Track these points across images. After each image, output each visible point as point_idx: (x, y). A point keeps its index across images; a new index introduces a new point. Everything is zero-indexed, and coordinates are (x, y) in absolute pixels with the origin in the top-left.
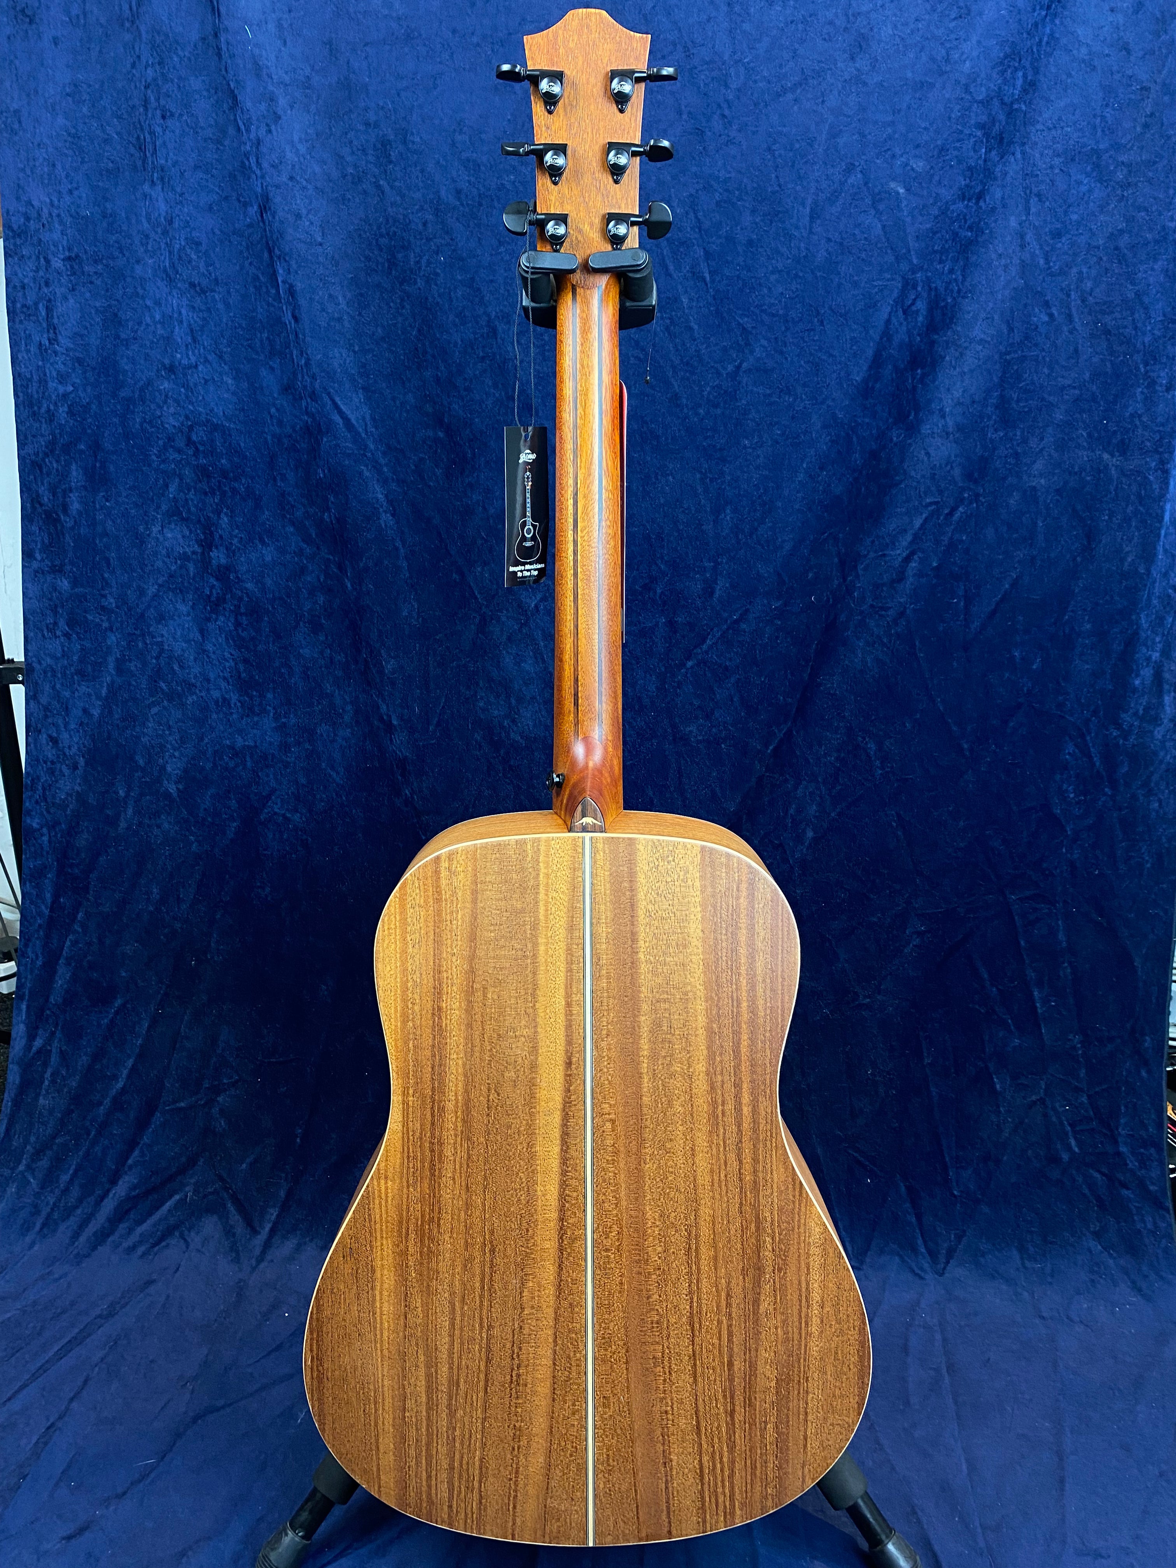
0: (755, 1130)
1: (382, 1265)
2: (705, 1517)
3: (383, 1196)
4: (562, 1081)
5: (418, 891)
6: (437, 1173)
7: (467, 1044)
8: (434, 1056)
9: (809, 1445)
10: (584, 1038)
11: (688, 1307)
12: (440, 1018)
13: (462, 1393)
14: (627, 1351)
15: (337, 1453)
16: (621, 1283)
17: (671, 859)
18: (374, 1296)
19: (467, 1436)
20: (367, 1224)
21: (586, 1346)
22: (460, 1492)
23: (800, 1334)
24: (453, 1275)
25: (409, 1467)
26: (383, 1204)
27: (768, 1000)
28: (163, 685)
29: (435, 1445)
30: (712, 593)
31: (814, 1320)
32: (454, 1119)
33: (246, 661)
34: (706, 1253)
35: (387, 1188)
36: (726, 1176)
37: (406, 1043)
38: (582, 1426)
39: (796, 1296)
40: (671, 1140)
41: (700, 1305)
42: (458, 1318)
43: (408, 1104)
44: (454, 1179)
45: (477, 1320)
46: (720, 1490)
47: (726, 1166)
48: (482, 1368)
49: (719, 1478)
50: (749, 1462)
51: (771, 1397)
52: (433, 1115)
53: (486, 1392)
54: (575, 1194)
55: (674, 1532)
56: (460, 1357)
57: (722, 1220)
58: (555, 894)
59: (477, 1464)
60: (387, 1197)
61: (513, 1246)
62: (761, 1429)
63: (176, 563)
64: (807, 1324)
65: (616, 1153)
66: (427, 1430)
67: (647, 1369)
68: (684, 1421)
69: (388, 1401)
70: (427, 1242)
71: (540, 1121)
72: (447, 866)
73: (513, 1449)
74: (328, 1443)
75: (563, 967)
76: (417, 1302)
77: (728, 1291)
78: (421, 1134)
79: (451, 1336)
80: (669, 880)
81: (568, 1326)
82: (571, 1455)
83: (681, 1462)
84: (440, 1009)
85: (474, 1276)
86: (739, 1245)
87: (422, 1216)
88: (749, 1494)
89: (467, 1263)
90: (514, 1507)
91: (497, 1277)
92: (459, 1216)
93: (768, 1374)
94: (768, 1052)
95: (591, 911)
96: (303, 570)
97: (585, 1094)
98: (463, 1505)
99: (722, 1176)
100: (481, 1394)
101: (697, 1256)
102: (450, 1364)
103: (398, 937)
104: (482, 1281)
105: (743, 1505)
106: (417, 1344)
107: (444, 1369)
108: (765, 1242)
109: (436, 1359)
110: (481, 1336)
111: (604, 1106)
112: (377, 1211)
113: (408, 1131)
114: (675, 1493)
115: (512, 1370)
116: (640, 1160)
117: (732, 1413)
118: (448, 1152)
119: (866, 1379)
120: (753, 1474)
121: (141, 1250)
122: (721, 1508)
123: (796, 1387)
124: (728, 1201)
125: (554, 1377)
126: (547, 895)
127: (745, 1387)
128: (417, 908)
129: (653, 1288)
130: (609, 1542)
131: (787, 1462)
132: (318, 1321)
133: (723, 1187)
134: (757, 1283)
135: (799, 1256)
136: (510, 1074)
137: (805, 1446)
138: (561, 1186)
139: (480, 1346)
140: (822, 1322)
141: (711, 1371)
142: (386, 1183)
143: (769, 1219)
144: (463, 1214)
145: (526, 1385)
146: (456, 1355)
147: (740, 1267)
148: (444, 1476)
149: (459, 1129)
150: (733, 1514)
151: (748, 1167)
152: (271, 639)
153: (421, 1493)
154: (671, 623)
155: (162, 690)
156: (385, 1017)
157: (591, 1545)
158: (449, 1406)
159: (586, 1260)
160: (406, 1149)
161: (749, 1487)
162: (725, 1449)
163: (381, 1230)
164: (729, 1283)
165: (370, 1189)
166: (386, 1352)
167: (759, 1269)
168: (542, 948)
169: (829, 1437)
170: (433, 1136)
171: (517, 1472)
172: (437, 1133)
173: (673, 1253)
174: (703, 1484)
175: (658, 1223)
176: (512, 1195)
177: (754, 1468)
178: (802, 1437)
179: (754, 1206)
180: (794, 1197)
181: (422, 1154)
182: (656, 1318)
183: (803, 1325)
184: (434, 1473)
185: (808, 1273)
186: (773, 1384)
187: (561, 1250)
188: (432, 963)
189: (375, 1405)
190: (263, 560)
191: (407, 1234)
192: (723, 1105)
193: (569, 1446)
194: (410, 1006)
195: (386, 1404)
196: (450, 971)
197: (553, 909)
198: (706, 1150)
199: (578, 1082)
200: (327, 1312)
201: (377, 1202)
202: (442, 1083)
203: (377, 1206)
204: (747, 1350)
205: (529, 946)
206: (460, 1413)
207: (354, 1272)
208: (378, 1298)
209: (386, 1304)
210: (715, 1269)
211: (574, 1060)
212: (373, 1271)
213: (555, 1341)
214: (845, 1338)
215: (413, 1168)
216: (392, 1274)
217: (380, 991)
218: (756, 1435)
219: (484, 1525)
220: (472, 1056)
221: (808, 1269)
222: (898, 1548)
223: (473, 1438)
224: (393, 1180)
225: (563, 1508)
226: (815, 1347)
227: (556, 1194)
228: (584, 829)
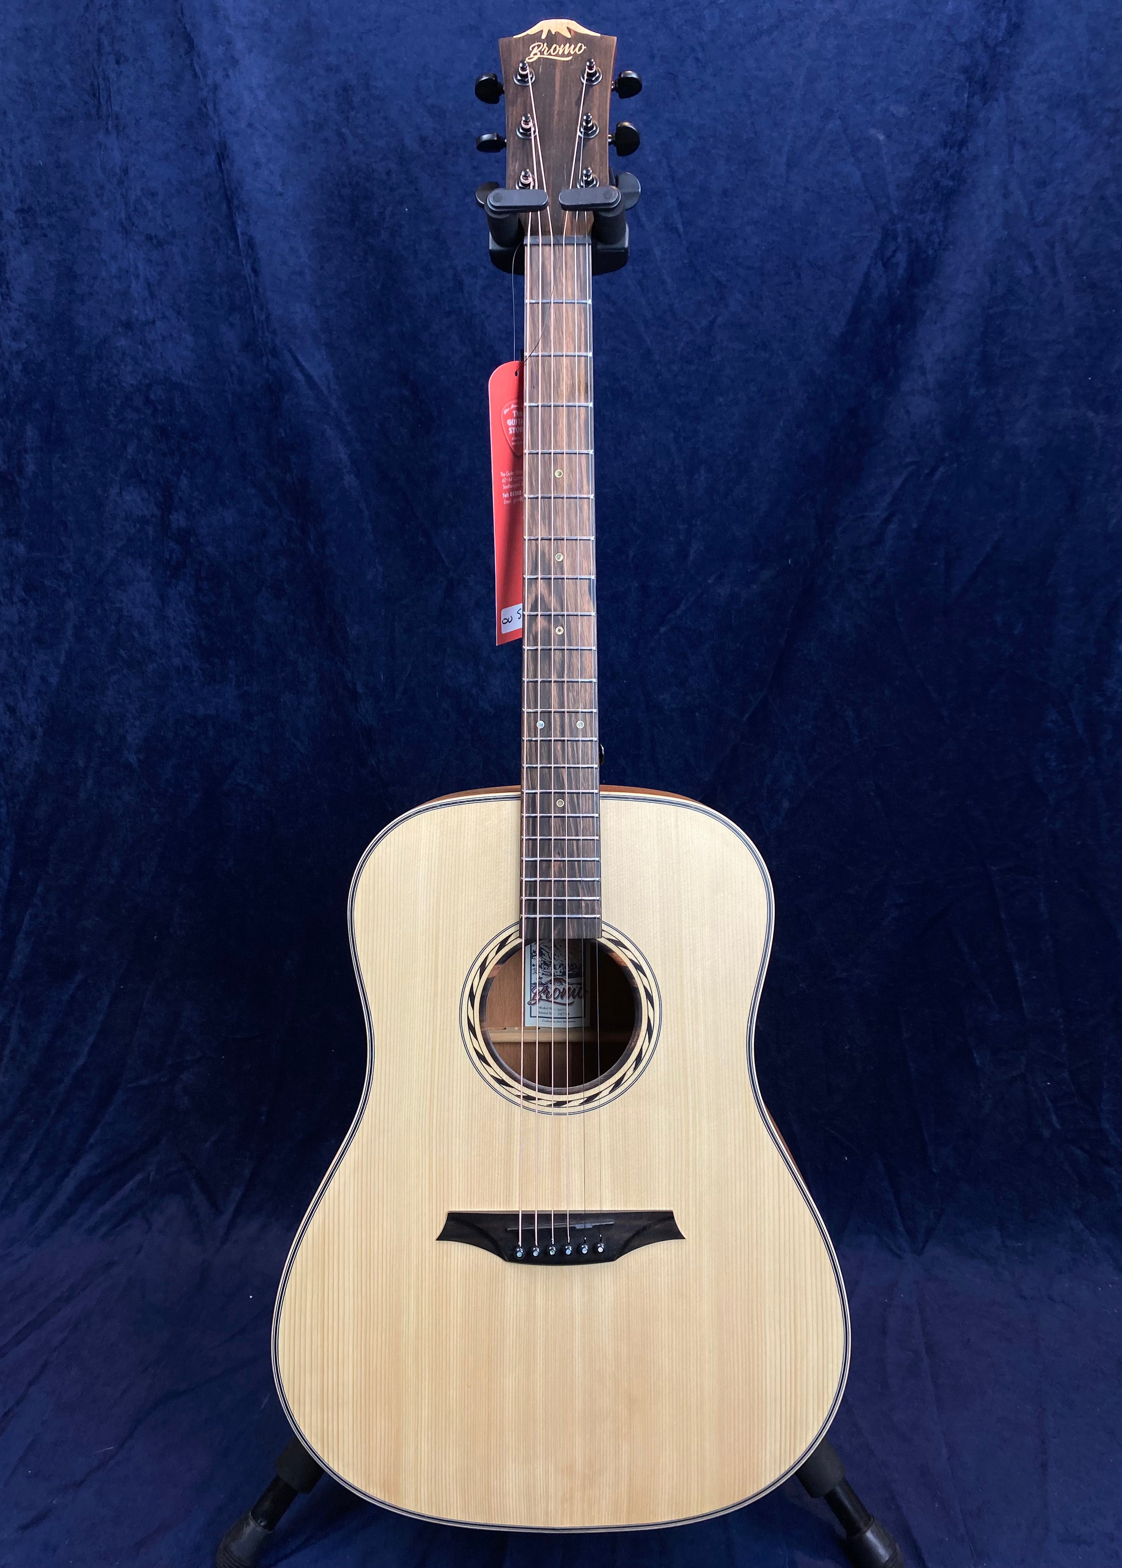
63: (135, 526)
121: (104, 1229)
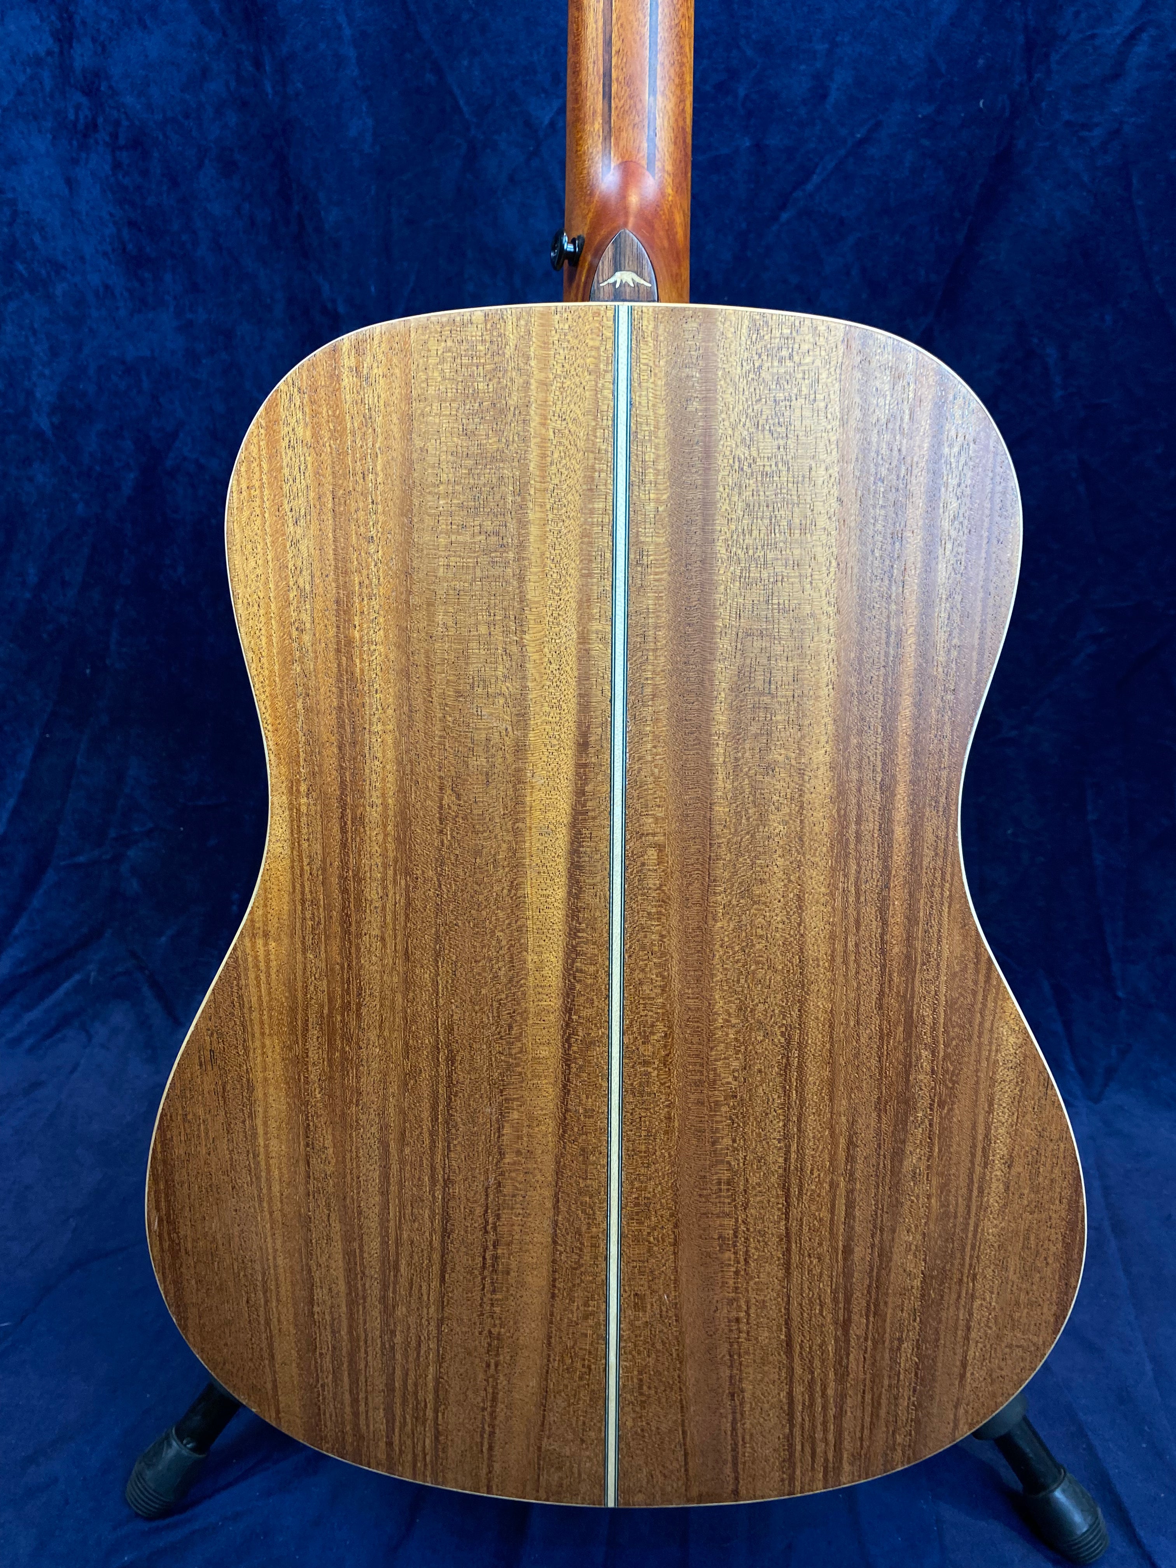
0: (914, 867)
1: (266, 1079)
2: (794, 1472)
3: (262, 965)
4: (570, 777)
5: (300, 415)
6: (353, 929)
7: (401, 706)
8: (341, 726)
9: (968, 1375)
10: (612, 701)
11: (781, 1160)
12: (350, 658)
13: (403, 1281)
14: (676, 1226)
15: (208, 1362)
16: (669, 1118)
17: (785, 353)
18: (254, 1128)
19: (413, 1344)
20: (237, 1012)
21: (607, 1216)
22: (404, 1424)
23: (968, 1207)
24: (385, 1098)
25: (323, 1386)
26: (263, 977)
27: (956, 632)
28: (20, 267)
29: (363, 1355)
30: (824, 96)
31: (994, 1186)
32: (380, 838)
33: (131, 224)
34: (815, 1074)
35: (267, 953)
36: (857, 945)
37: (290, 702)
38: (599, 1337)
39: (966, 1146)
40: (762, 882)
41: (801, 1158)
42: (395, 1167)
43: (298, 810)
44: (383, 939)
45: (427, 1170)
46: (819, 1435)
47: (858, 929)
48: (436, 1244)
49: (819, 1419)
50: (868, 1397)
51: (913, 1302)
52: (343, 830)
53: (443, 1280)
54: (592, 969)
55: (743, 1491)
56: (399, 1227)
57: (847, 1019)
58: (559, 424)
59: (431, 1385)
60: (268, 967)
61: (486, 1052)
62: (891, 1350)
64: (981, 1191)
65: (664, 901)
66: (350, 1333)
67: (709, 1255)
68: (766, 1334)
69: (285, 1289)
70: (339, 1042)
71: (533, 842)
72: (353, 365)
73: (488, 1366)
74: (194, 1346)
75: (573, 566)
76: (326, 1138)
77: (850, 1137)
78: (324, 861)
79: (384, 1193)
80: (781, 396)
81: (578, 1184)
82: (581, 1378)
83: (758, 1393)
84: (349, 642)
85: (420, 1099)
86: (874, 1062)
87: (331, 1000)
88: (866, 1444)
89: (409, 1077)
90: (491, 1448)
91: (458, 1103)
92: (393, 1001)
93: (910, 1267)
94: (947, 729)
95: (629, 458)
96: (205, 72)
97: (611, 799)
98: (409, 1442)
99: (851, 945)
100: (435, 1284)
101: (800, 1079)
102: (383, 1237)
103: (267, 504)
104: (434, 1107)
105: (855, 1457)
106: (328, 1206)
107: (374, 1246)
108: (920, 1056)
109: (360, 1227)
110: (433, 1196)
111: (644, 819)
112: (253, 990)
113: (300, 856)
114: (747, 1437)
115: (485, 1249)
116: (706, 914)
117: (846, 1324)
118: (372, 892)
119: (1073, 1280)
120: (875, 1415)
122: (820, 1460)
123: (955, 1287)
124: (858, 988)
125: (554, 1261)
126: (544, 425)
127: (869, 1286)
128: (300, 450)
129: (723, 1126)
130: (639, 1502)
131: (932, 1398)
132: (166, 1163)
133: (852, 965)
134: (901, 1123)
135: (977, 1083)
136: (479, 762)
137: (962, 1376)
138: (567, 955)
139: (432, 1211)
140: (1007, 1188)
141: (815, 1261)
142: (266, 944)
143: (929, 1021)
144: (399, 998)
145: (508, 1273)
146: (392, 1224)
147: (874, 1098)
148: (378, 1399)
149: (391, 855)
150: (838, 1469)
151: (897, 930)
152: (165, 188)
153: (343, 1423)
154: (758, 147)
155: (21, 275)
156: (250, 654)
157: (611, 1504)
158: (383, 1299)
159: (609, 1080)
160: (298, 886)
161: (866, 1432)
162: (831, 1375)
163: (262, 1023)
164: (853, 1122)
165: (239, 953)
166: (277, 1215)
167: (906, 1102)
168: (534, 530)
169: (1003, 1364)
170: (344, 865)
171: (494, 1399)
172: (352, 862)
173: (760, 1071)
174: (792, 1426)
175: (734, 1021)
176: (484, 968)
177: (876, 1404)
178: (958, 1363)
179: (904, 996)
180: (976, 983)
181: (327, 896)
182: (726, 1176)
183: (975, 1193)
184: (362, 1395)
185: (990, 1111)
186: (917, 1283)
187: (567, 1060)
188: (331, 557)
189: (265, 1293)
190: (146, 56)
191: (306, 1029)
192: (858, 823)
193: (579, 1365)
194: (295, 634)
195: (283, 1291)
196: (365, 572)
197: (556, 455)
198: (822, 900)
199: (600, 778)
200: (179, 1151)
201: (251, 975)
202: (358, 774)
203: (252, 982)
204: (877, 1228)
205: (512, 526)
206: (401, 1311)
207: (220, 1090)
208: (260, 1131)
209: (274, 1142)
210: (831, 1100)
211: (592, 739)
212: (251, 1089)
213: (556, 1207)
214: (1044, 1216)
215: (313, 919)
216: (283, 1094)
217: (239, 606)
218: (883, 1358)
219: (443, 1471)
220: (410, 727)
221: (991, 1104)
222: (1074, 1496)
223: (423, 1349)
224: (278, 940)
225: (568, 1454)
226: (991, 1229)
227: (560, 967)
228: (618, 295)
